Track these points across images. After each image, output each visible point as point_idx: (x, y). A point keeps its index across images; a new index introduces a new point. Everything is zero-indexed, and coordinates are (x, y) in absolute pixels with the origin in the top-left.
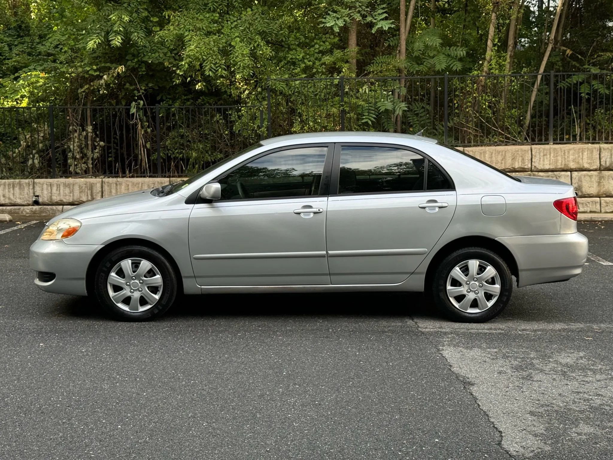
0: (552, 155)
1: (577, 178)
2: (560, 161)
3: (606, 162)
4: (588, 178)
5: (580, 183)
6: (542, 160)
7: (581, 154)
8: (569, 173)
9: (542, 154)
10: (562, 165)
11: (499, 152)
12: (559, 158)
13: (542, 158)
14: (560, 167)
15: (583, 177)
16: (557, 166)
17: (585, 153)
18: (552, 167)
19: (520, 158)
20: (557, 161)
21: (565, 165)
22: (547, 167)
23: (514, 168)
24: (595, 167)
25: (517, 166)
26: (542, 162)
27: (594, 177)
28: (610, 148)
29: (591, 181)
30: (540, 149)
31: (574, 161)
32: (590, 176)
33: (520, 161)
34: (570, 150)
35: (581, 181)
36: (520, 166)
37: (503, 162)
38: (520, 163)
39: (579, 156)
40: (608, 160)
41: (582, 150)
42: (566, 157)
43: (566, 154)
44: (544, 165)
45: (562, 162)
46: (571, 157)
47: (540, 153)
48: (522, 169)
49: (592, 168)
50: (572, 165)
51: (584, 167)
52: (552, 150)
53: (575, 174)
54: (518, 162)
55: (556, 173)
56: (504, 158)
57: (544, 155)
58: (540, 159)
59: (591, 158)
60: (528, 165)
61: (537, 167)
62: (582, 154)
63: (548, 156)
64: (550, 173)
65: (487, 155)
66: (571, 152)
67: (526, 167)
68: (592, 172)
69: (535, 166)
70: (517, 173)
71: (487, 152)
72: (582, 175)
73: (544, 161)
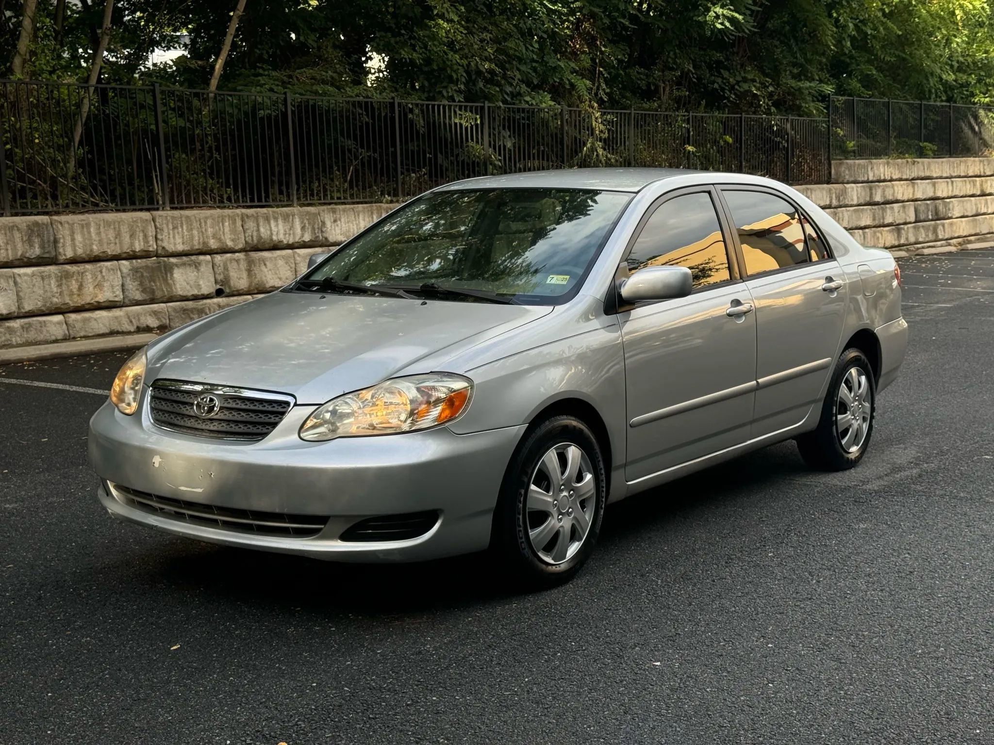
0: (185, 227)
1: (221, 265)
2: (197, 238)
3: (252, 237)
4: (235, 264)
5: (226, 273)
6: (171, 236)
7: (221, 225)
8: (208, 257)
9: (171, 227)
10: (199, 243)
11: (108, 224)
12: (195, 232)
13: (171, 232)
14: (197, 247)
15: (228, 263)
16: (193, 245)
17: (227, 224)
18: (186, 248)
19: (141, 234)
20: (192, 238)
21: (204, 243)
22: (180, 248)
23: (134, 252)
24: (240, 246)
25: (138, 246)
26: (172, 240)
27: (242, 262)
28: (255, 215)
29: (239, 269)
30: (166, 217)
31: (214, 236)
32: (238, 261)
33: (141, 238)
34: (207, 218)
35: (227, 270)
36: (142, 247)
37: (117, 241)
38: (142, 244)
39: (220, 229)
40: (255, 234)
41: (223, 219)
42: (204, 230)
43: (203, 224)
44: (175, 244)
45: (199, 240)
46: (210, 230)
47: (167, 225)
48: (144, 254)
49: (237, 248)
50: (213, 244)
51: (227, 245)
52: (183, 219)
53: (218, 258)
54: (139, 241)
55: (193, 258)
56: (118, 235)
57: (174, 228)
58: (169, 234)
59: (233, 231)
60: (152, 247)
61: (167, 248)
62: (223, 225)
63: (180, 229)
64: (185, 259)
65: (92, 230)
66: (209, 222)
67: (151, 249)
68: (237, 254)
69: (163, 248)
70: (139, 261)
71: (92, 224)
72: (227, 259)
73: (174, 237)
